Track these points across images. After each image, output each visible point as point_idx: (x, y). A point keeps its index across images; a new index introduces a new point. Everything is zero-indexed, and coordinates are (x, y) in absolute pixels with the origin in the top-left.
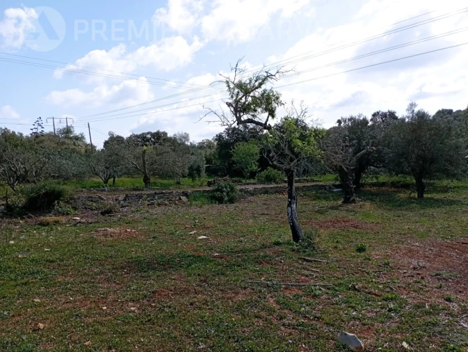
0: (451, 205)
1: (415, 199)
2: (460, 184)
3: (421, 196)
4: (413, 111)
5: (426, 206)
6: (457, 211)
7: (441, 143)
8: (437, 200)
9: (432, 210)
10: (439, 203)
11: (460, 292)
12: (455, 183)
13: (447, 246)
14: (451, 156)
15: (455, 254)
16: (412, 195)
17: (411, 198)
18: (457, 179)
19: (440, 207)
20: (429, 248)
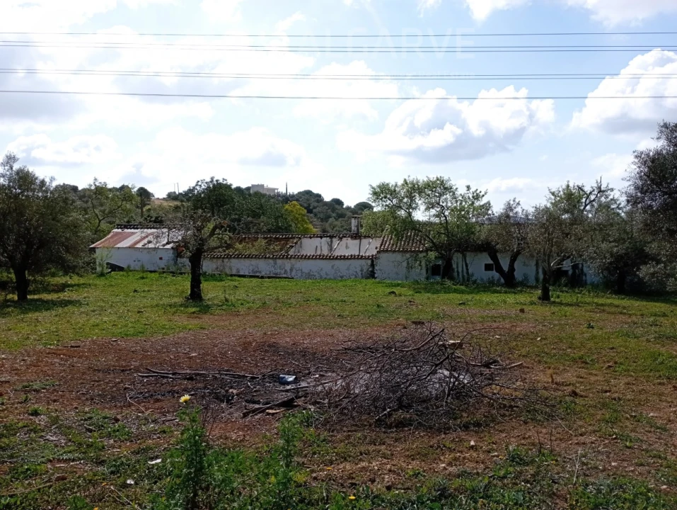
0: (66, 306)
1: (13, 301)
2: (82, 281)
3: (22, 297)
4: (12, 168)
5: (30, 309)
6: (73, 313)
7: (53, 219)
8: (47, 302)
9: (37, 314)
10: (48, 305)
11: (55, 401)
12: (75, 280)
13: (49, 353)
14: (66, 238)
15: (58, 361)
16: (10, 296)
17: (8, 301)
18: (78, 274)
19: (49, 309)
20: (21, 358)
